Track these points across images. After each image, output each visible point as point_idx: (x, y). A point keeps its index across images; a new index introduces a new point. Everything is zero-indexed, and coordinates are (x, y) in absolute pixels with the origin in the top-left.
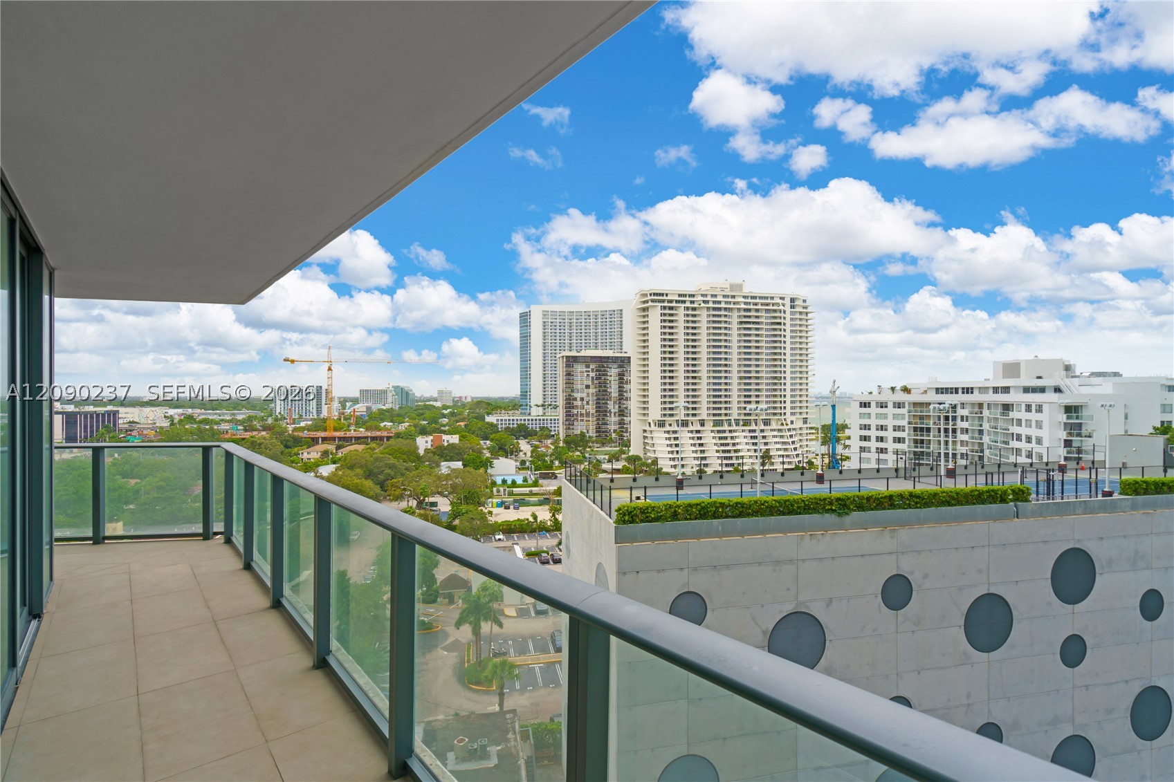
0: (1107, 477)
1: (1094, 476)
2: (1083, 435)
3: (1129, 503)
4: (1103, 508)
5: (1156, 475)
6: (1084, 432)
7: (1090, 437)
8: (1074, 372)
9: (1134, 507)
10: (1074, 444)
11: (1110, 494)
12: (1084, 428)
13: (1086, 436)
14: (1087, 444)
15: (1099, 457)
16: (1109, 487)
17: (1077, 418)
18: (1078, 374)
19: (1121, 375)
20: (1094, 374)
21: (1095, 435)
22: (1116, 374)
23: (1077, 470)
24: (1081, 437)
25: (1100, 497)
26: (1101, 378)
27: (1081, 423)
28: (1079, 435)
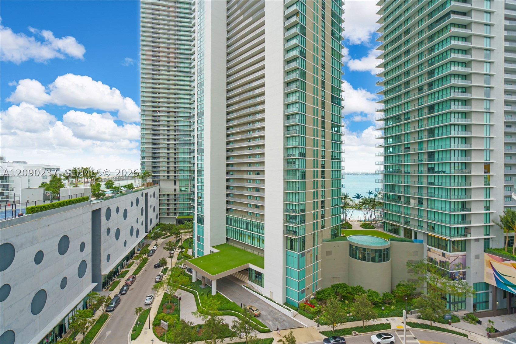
0: (20, 208)
1: (14, 208)
2: (9, 189)
3: (30, 217)
4: (18, 221)
5: (40, 204)
6: (10, 188)
7: (12, 190)
8: (5, 160)
9: (32, 218)
10: (5, 194)
11: (22, 215)
12: (9, 186)
13: (10, 190)
14: (11, 194)
15: (17, 199)
16: (21, 212)
17: (6, 182)
18: (7, 161)
19: (27, 163)
20: (14, 162)
21: (15, 189)
22: (24, 162)
23: (6, 206)
24: (8, 191)
25: (17, 217)
26: (18, 164)
27: (8, 184)
28: (7, 190)
